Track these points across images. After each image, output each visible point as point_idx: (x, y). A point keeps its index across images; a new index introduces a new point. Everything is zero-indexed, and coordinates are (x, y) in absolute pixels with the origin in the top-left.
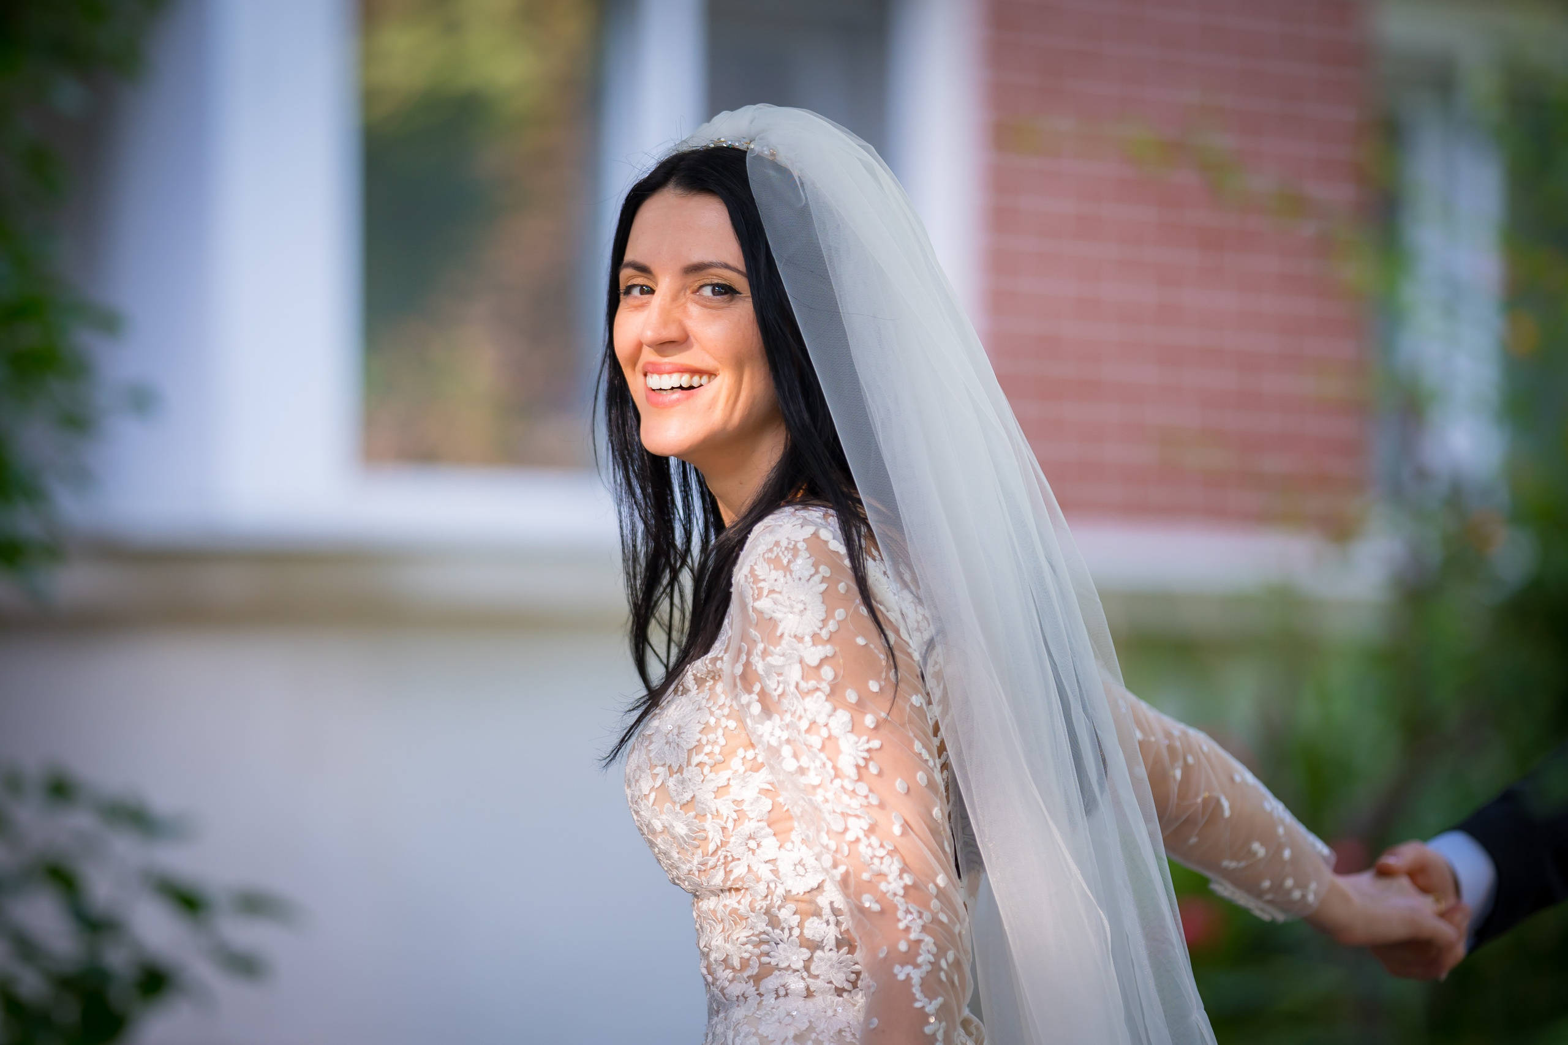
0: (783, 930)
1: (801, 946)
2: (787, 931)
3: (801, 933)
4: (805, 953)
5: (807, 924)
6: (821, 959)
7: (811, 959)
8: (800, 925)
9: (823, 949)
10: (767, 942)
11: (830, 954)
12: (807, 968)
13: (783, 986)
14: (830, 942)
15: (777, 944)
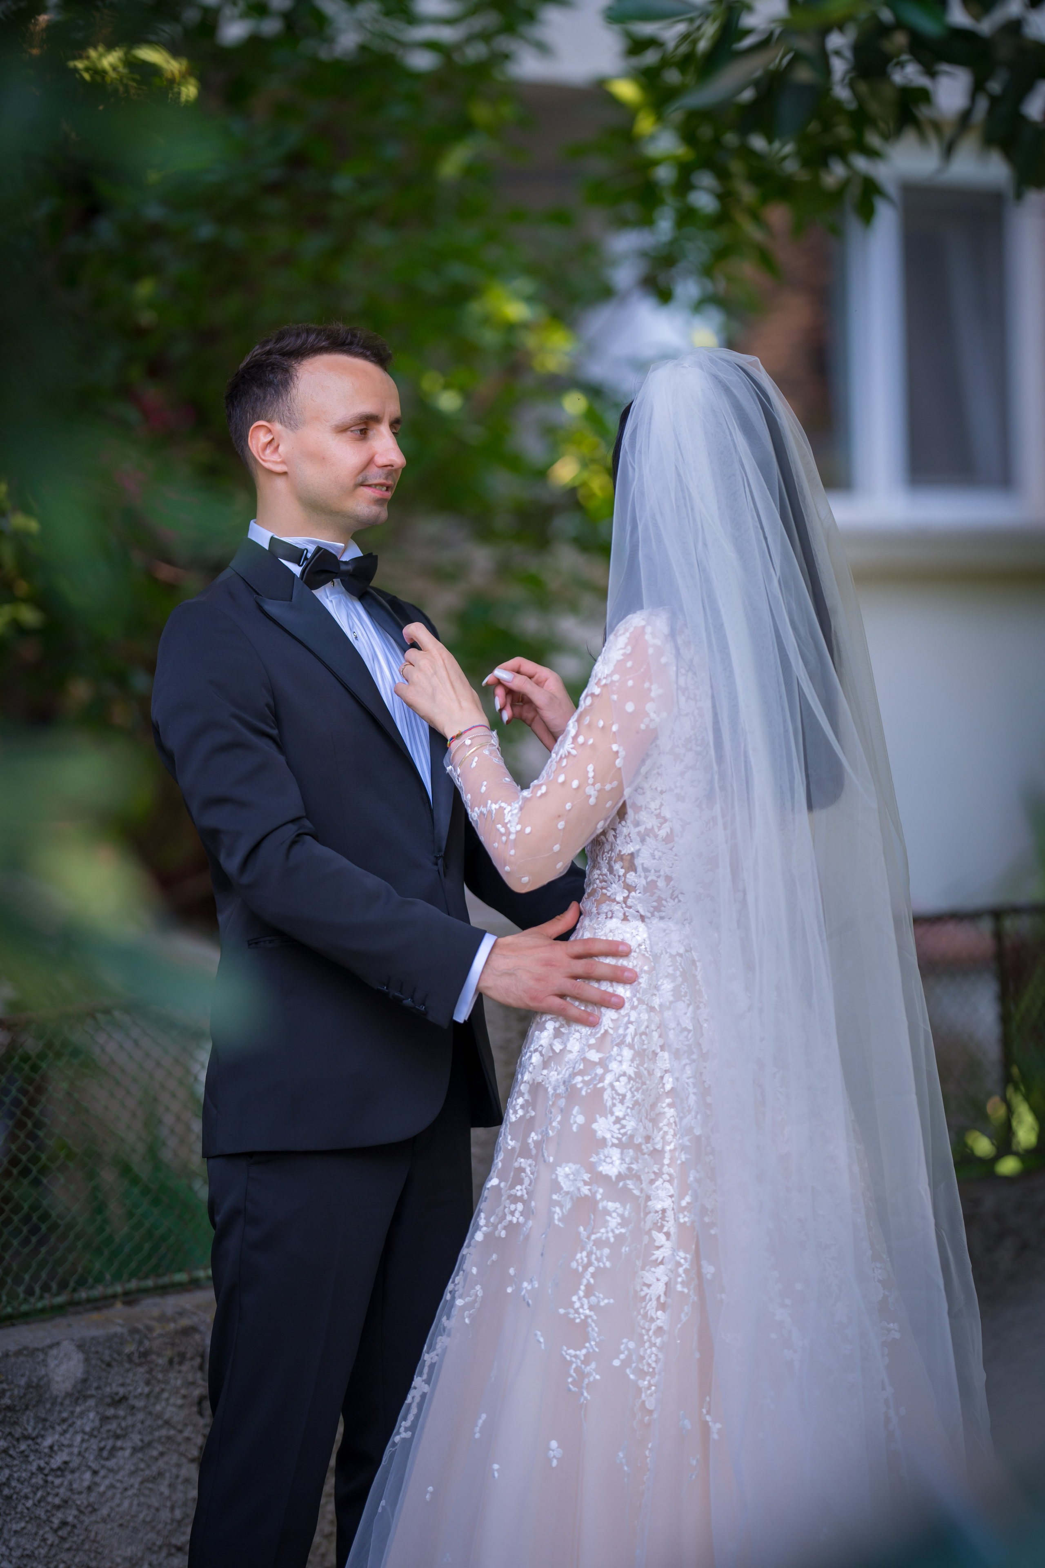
0: (615, 876)
1: (623, 888)
2: (617, 877)
3: (625, 880)
4: (626, 893)
5: (628, 876)
6: (633, 897)
7: (628, 897)
8: (625, 875)
9: (635, 891)
10: (605, 881)
11: (640, 895)
12: (625, 902)
13: (611, 911)
14: (640, 888)
15: (611, 883)
